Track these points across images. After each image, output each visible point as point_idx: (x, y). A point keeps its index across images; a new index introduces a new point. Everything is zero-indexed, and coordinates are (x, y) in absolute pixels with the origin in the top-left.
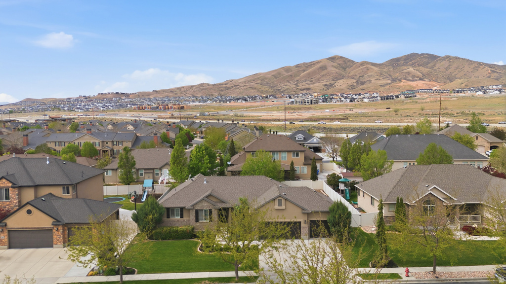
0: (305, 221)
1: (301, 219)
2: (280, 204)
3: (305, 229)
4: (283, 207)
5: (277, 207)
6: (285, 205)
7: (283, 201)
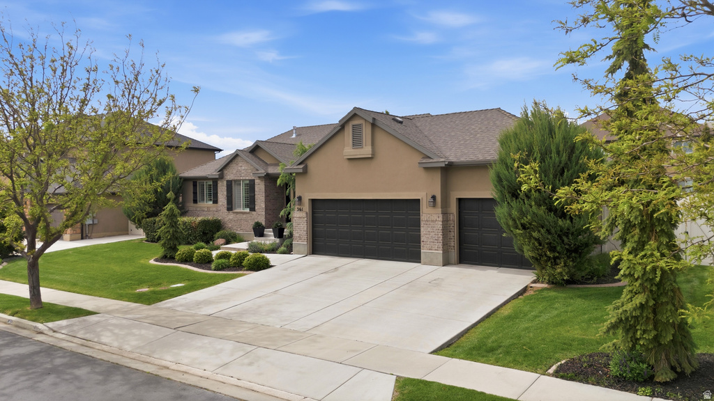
0: (434, 197)
1: (421, 188)
2: (357, 143)
3: (432, 227)
4: (366, 151)
5: (349, 151)
6: (373, 144)
7: (366, 131)
